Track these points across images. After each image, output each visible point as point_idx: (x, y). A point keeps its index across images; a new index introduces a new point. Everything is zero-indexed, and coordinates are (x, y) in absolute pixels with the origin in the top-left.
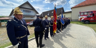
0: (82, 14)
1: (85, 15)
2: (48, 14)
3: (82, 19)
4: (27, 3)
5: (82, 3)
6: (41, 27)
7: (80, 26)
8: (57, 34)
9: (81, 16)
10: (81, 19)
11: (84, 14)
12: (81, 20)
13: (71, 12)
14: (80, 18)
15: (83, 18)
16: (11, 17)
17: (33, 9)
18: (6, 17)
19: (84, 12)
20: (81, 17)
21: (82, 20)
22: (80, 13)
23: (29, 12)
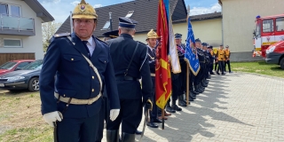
0: (267, 27)
1: (279, 29)
2: (107, 25)
3: (268, 51)
7: (261, 78)
9: (262, 34)
10: (264, 48)
11: (275, 27)
12: (264, 54)
13: (217, 17)
14: (259, 43)
15: (273, 43)
19: (275, 20)
20: (265, 39)
21: (271, 55)
22: (260, 21)
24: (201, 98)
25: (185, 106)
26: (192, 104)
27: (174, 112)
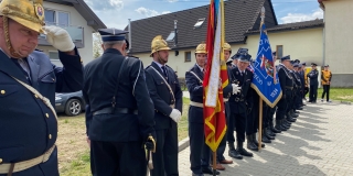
6: (131, 111)
8: (235, 164)
13: (318, 25)
24: (283, 139)
25: (256, 150)
26: (268, 147)
27: (240, 158)
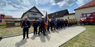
2: (53, 16)
4: (35, 8)
5: (86, 4)
9: (83, 17)
11: (87, 16)
16: (22, 19)
17: (39, 12)
18: (19, 19)
19: (86, 14)
23: (35, 14)
